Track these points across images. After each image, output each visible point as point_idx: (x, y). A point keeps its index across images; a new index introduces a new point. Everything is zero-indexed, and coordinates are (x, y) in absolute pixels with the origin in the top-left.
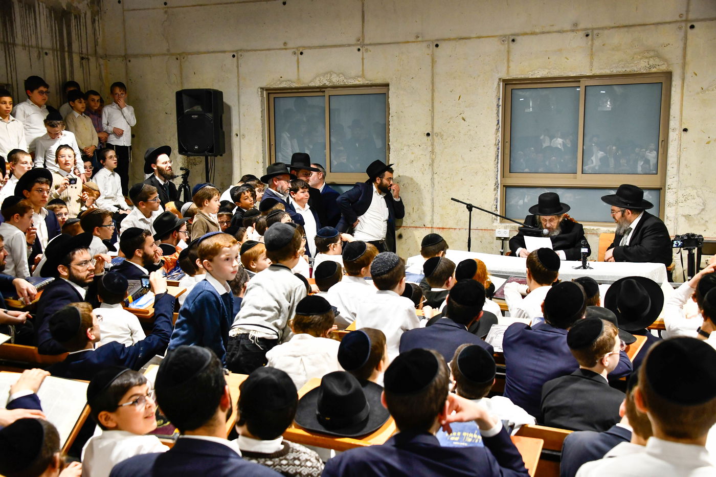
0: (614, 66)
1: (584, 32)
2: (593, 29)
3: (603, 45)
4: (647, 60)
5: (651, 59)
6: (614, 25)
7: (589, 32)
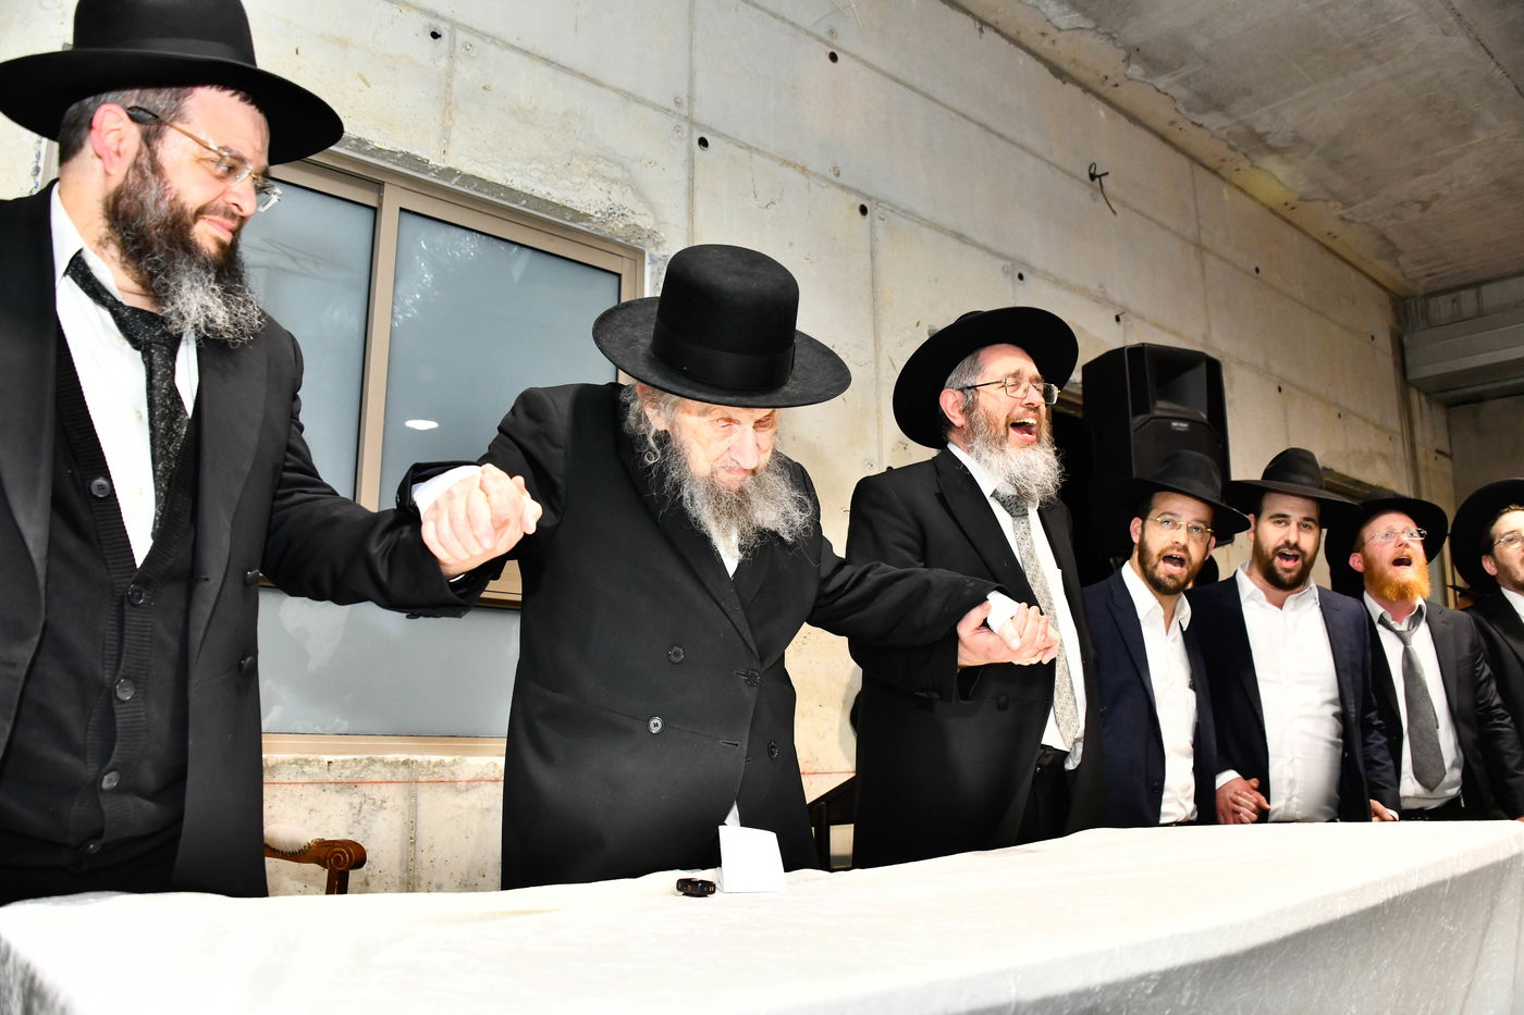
0: (517, 165)
1: (426, 20)
2: (455, 25)
3: (484, 88)
4: (605, 186)
5: (616, 188)
6: (513, 41)
7: (442, 28)
